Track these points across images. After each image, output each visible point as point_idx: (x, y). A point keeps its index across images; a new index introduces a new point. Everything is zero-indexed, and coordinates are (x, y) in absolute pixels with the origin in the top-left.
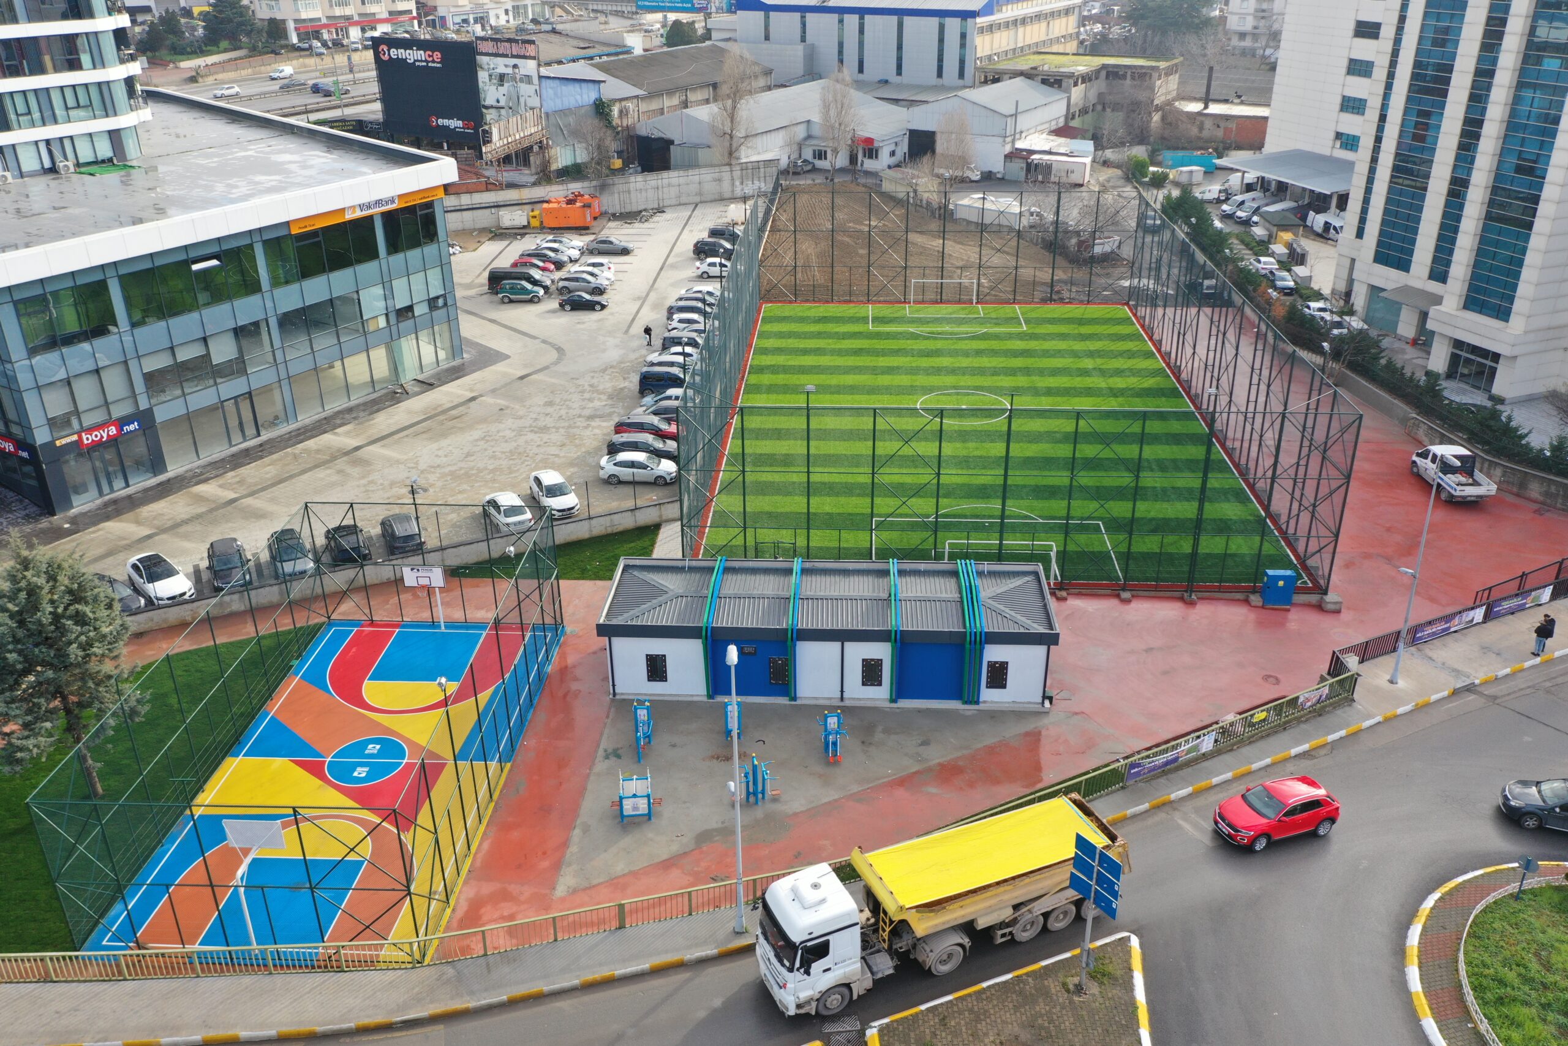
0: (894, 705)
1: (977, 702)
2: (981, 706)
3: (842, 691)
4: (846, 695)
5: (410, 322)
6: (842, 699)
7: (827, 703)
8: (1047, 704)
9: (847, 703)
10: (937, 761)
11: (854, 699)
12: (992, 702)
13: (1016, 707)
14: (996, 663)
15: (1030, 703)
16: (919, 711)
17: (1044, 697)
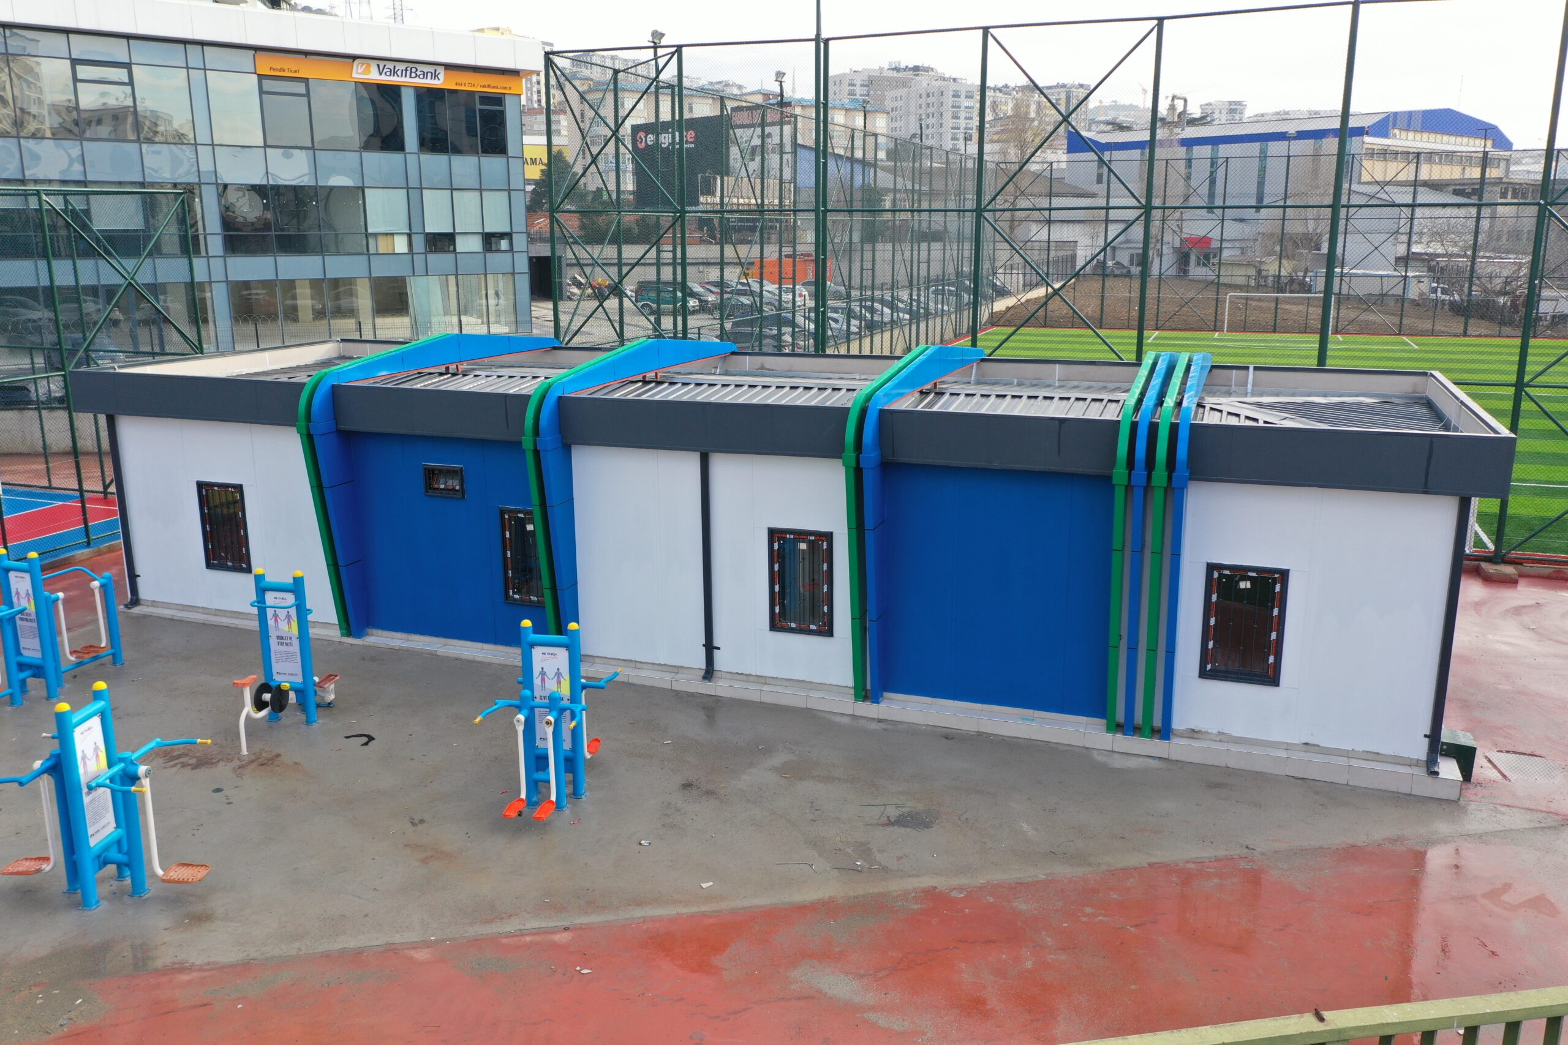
0: (867, 709)
1: (1164, 732)
2: (1176, 748)
3: (710, 647)
4: (721, 660)
5: (448, 258)
6: (709, 673)
7: (661, 680)
8: (1449, 769)
9: (719, 687)
10: (926, 882)
11: (746, 677)
12: (1222, 737)
13: (1316, 768)
14: (1241, 571)
15: (1376, 756)
16: (949, 736)
17: (1437, 747)
